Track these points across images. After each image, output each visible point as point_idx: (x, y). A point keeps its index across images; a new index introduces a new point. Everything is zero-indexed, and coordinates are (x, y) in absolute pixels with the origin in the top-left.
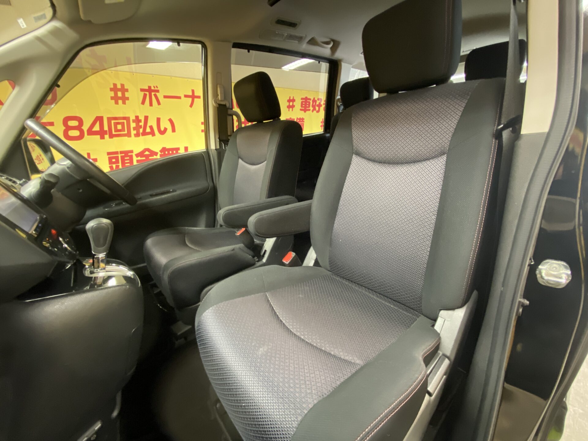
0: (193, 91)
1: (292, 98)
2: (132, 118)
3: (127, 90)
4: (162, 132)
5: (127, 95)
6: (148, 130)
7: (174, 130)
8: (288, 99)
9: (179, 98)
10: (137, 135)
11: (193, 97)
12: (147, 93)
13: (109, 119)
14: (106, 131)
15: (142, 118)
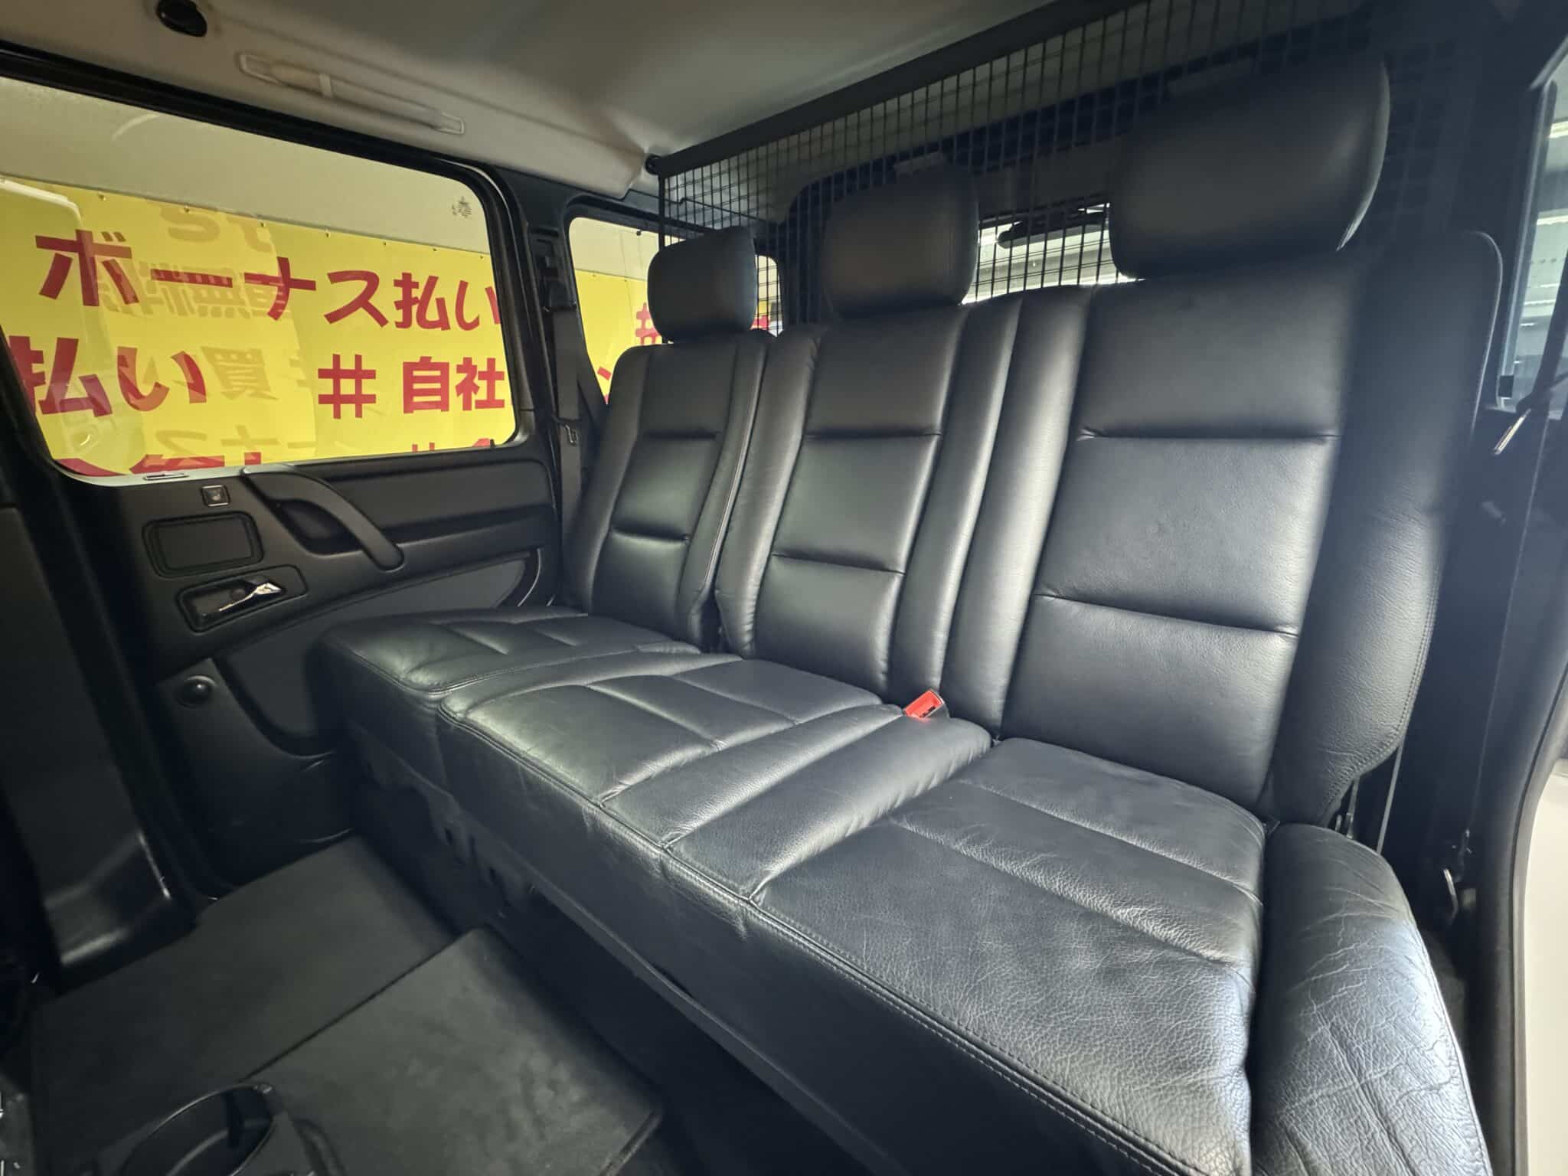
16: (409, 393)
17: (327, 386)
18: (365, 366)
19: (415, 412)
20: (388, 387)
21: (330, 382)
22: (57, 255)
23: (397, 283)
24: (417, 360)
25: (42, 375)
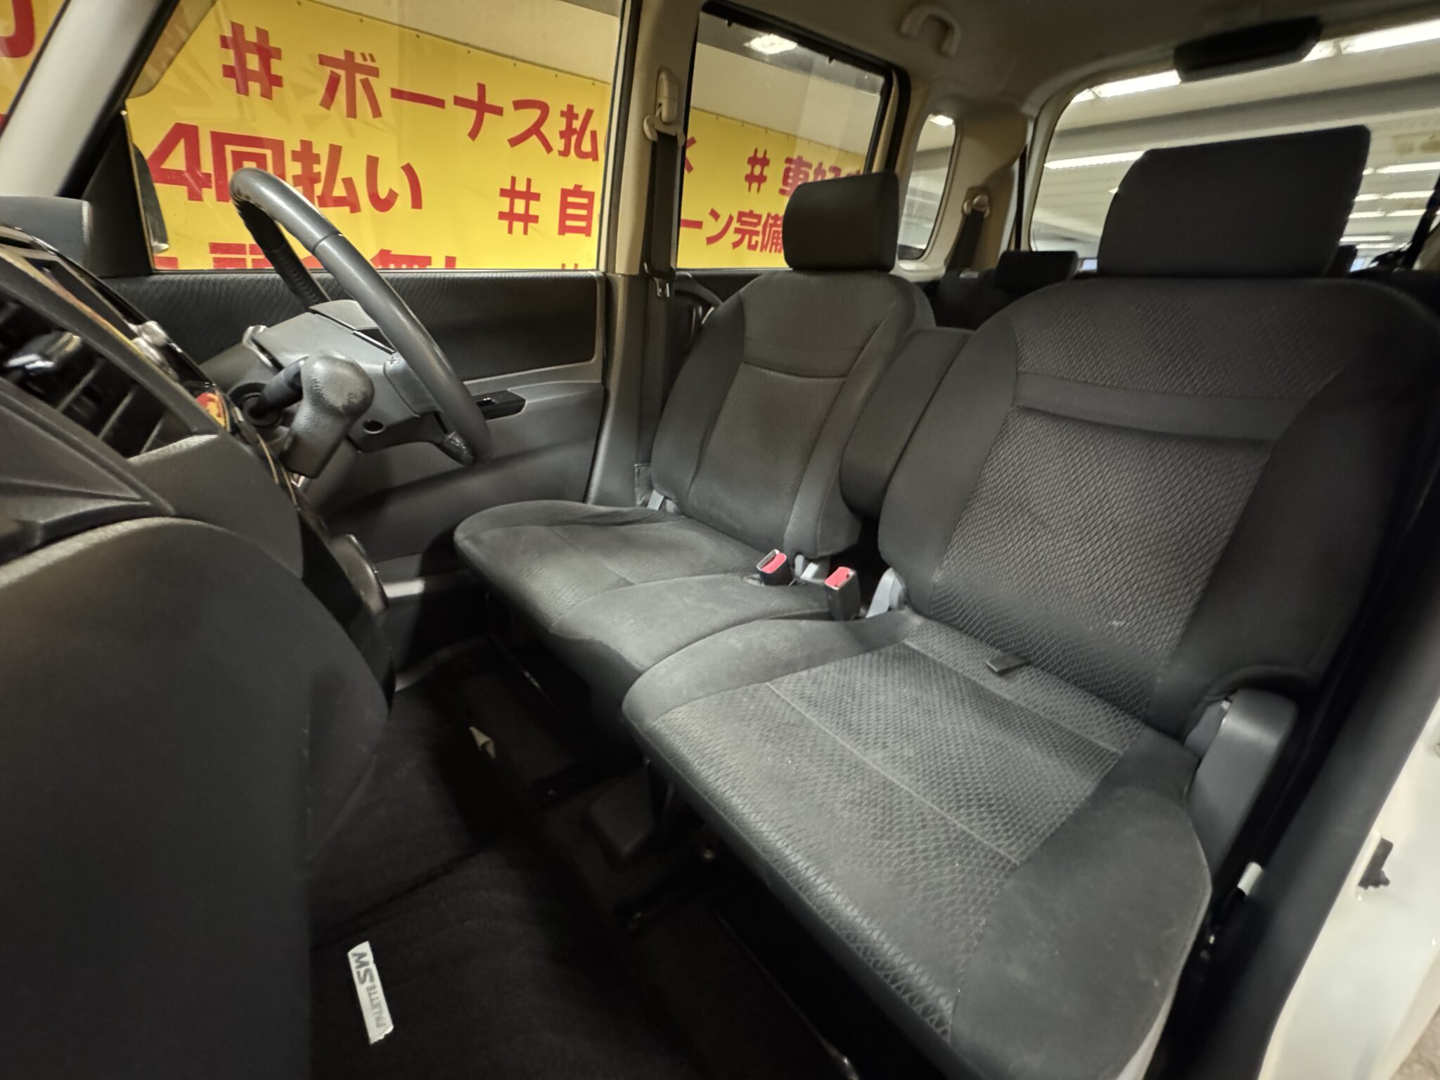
0: (482, 88)
1: (760, 155)
2: (292, 145)
3: (277, 53)
4: (383, 204)
5: (277, 67)
6: (339, 191)
7: (417, 202)
8: (752, 154)
9: (440, 103)
11: (482, 107)
12: (342, 73)
13: (220, 140)
14: (208, 176)
15: (321, 149)
16: (564, 217)
17: (504, 204)
18: (533, 190)
19: (568, 235)
20: (547, 210)
21: (507, 201)
22: (332, 72)
23: (563, 114)
24: (571, 187)
25: (319, 173)
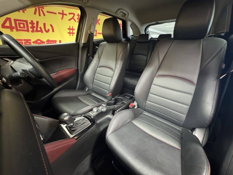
0: (63, 11)
2: (29, 21)
4: (47, 31)
6: (39, 29)
7: (53, 31)
9: (56, 13)
10: (33, 31)
11: (63, 14)
12: (37, 8)
13: (15, 20)
14: (14, 27)
15: (35, 22)
